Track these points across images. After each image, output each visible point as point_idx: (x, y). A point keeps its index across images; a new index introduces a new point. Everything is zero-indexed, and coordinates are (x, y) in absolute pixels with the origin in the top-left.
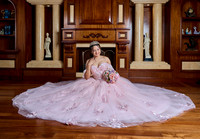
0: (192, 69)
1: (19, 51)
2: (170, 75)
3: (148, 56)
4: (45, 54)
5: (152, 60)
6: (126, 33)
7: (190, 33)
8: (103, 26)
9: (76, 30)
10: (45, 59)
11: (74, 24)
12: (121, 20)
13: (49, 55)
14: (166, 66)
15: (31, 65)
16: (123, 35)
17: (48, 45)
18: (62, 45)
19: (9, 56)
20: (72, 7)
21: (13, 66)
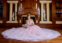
0: (59, 23)
1: (4, 18)
2: (52, 25)
3: (45, 19)
4: (12, 19)
5: (46, 21)
6: (38, 12)
7: (58, 12)
8: (31, 10)
9: (22, 11)
10: (12, 20)
11: (22, 9)
12: (36, 8)
13: (14, 19)
14: (51, 23)
15: (8, 22)
16: (37, 13)
17: (13, 16)
18: (18, 16)
20: (21, 4)
21: (2, 23)
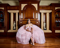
0: (58, 32)
1: (5, 27)
11: (22, 19)
18: (19, 25)
19: (2, 29)
20: (22, 14)
21: (3, 32)
